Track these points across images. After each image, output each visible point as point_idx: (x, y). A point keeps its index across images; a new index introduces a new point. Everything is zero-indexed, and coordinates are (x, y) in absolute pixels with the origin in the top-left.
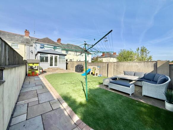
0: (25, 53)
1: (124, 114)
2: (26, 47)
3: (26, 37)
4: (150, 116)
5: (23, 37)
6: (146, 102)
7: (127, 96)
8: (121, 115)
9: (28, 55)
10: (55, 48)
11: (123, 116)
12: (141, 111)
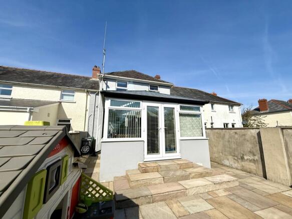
0: (86, 110)
2: (89, 96)
3: (94, 79)
5: (89, 79)
9: (93, 116)
10: (154, 87)
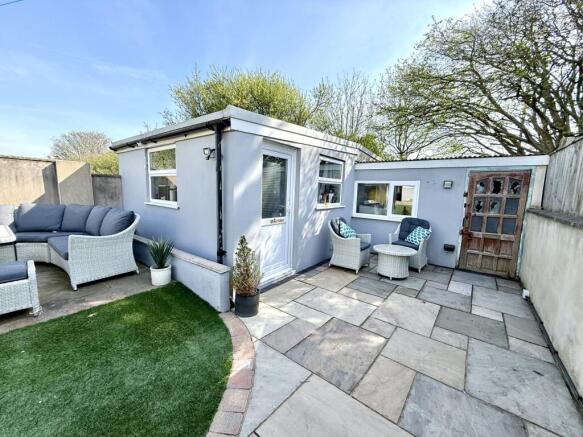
1: (113, 375)
4: (162, 320)
6: (107, 298)
7: (21, 324)
8: (112, 389)
11: (122, 384)
12: (136, 326)
